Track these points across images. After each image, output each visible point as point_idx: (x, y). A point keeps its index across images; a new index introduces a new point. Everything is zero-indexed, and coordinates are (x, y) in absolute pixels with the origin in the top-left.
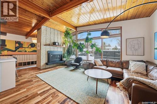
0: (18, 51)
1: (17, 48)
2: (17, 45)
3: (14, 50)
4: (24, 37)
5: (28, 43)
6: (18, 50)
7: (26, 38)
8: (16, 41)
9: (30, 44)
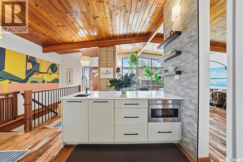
0: (32, 82)
1: (29, 73)
2: (30, 66)
3: (23, 77)
4: (40, 48)
5: (48, 62)
6: (31, 79)
7: (44, 52)
8: (27, 56)
9: (49, 65)
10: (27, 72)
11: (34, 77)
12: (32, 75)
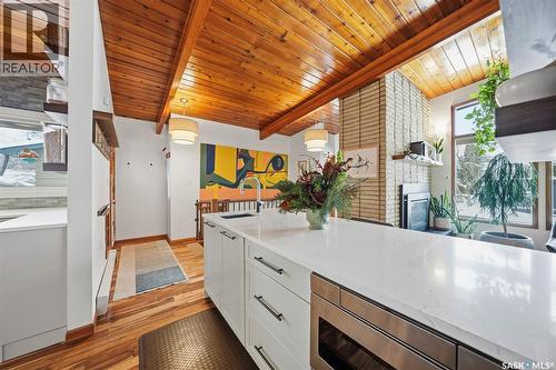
0: (245, 187)
1: (241, 174)
2: (242, 163)
3: (233, 180)
4: (256, 133)
5: (266, 154)
6: (242, 182)
7: (262, 138)
8: (238, 150)
9: (270, 158)
10: (238, 172)
11: (248, 179)
12: (243, 177)
